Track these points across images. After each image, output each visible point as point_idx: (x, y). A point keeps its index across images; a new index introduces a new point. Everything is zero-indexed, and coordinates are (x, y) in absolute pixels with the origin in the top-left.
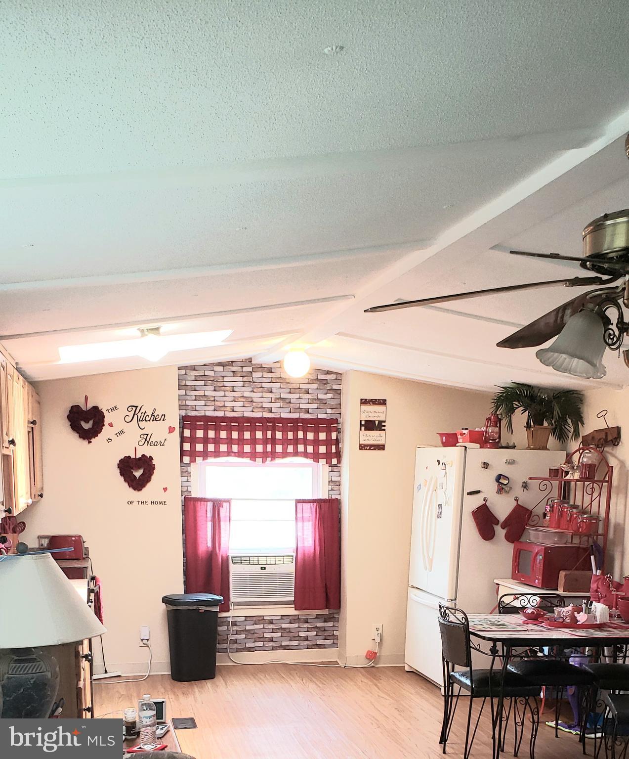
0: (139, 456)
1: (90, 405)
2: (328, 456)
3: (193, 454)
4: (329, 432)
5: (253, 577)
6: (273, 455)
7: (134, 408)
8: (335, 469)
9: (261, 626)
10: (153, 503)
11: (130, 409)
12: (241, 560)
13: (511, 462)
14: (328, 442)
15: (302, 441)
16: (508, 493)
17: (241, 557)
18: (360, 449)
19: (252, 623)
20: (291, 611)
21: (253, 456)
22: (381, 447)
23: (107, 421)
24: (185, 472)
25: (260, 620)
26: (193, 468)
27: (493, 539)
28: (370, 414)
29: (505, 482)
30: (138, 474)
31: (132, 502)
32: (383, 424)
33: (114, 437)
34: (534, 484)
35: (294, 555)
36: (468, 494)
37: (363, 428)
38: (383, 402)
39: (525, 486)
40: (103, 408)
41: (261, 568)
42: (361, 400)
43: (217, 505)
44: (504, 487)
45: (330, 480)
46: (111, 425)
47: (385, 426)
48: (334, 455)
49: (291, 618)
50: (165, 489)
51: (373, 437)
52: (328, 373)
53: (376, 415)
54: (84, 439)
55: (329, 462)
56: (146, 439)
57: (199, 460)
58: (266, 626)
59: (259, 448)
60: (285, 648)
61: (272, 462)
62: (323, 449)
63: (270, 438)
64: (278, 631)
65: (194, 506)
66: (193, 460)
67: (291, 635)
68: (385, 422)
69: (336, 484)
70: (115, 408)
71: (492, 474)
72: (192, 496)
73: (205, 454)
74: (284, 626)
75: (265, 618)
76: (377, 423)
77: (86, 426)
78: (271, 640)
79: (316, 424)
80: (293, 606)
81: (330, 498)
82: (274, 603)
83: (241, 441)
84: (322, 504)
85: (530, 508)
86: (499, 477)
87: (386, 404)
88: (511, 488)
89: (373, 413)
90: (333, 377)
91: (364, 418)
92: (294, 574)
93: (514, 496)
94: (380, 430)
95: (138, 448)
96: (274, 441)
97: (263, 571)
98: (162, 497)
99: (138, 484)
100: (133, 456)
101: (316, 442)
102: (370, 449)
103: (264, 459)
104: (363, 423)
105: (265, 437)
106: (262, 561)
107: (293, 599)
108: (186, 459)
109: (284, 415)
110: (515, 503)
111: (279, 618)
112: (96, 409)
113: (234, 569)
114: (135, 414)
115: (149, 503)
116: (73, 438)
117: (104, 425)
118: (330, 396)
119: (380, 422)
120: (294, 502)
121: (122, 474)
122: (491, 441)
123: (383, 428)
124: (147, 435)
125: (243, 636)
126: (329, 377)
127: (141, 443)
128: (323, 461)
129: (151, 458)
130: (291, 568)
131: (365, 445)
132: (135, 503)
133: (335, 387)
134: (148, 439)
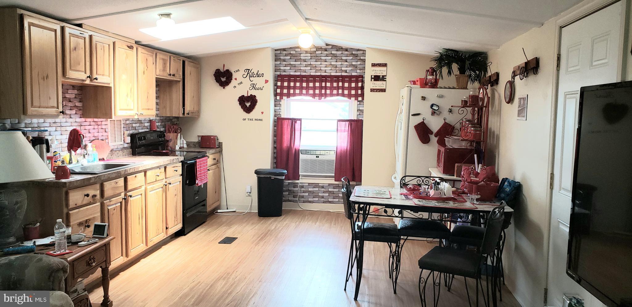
0: (249, 95)
1: (226, 69)
2: (356, 96)
3: (282, 95)
4: (357, 82)
5: (312, 161)
6: (326, 95)
7: (248, 70)
8: (362, 103)
9: (317, 189)
10: (255, 120)
11: (245, 71)
12: (307, 152)
13: (441, 97)
14: (356, 88)
15: (341, 88)
16: (439, 115)
17: (306, 150)
18: (371, 91)
19: (313, 187)
20: (332, 181)
21: (314, 95)
22: (384, 90)
23: (234, 77)
24: (277, 104)
25: (316, 185)
26: (282, 102)
27: (429, 143)
28: (377, 72)
29: (436, 108)
30: (248, 104)
31: (245, 119)
32: (385, 77)
33: (237, 86)
34: (455, 110)
35: (336, 150)
36: (412, 115)
37: (373, 80)
38: (385, 65)
39: (450, 111)
40: (232, 70)
41: (317, 157)
42: (372, 64)
43: (293, 121)
44: (436, 111)
45: (358, 109)
46: (236, 79)
47: (386, 78)
48: (359, 95)
49: (334, 185)
50: (262, 113)
51: (379, 84)
52: (358, 50)
53: (380, 72)
54: (222, 86)
55: (356, 99)
56: (253, 87)
57: (285, 98)
58: (320, 189)
59: (317, 92)
60: (330, 202)
61: (325, 99)
62: (353, 92)
63: (324, 86)
64: (327, 192)
65: (281, 122)
66: (281, 98)
67: (334, 195)
68: (386, 76)
69: (360, 111)
70: (238, 71)
71: (428, 104)
72: (282, 117)
73: (288, 95)
74: (330, 190)
75: (320, 185)
76: (381, 77)
77: (223, 79)
78: (323, 197)
79: (350, 79)
80: (334, 179)
81: (358, 119)
82: (325, 176)
83: (308, 88)
84: (353, 123)
85: (453, 124)
86: (432, 106)
87: (386, 66)
88: (441, 112)
89: (379, 71)
90: (361, 52)
91: (374, 74)
92: (335, 161)
93: (443, 118)
94: (383, 81)
95: (249, 91)
96: (326, 88)
97: (317, 158)
98: (260, 117)
99: (248, 110)
100: (246, 95)
101: (350, 88)
102: (376, 91)
103: (320, 98)
104: (373, 77)
105: (321, 86)
106: (318, 153)
107: (334, 175)
108: (278, 98)
109: (333, 74)
110: (444, 122)
111: (328, 185)
112: (228, 71)
113: (302, 157)
114: (248, 73)
115: (254, 120)
116: (216, 86)
117: (232, 79)
118: (359, 63)
119: (383, 76)
120: (337, 121)
121: (240, 104)
122: (429, 84)
123: (385, 79)
124: (254, 84)
125: (307, 194)
126: (359, 52)
127: (251, 89)
128: (353, 99)
129: (255, 96)
130: (334, 158)
131: (374, 89)
132: (247, 120)
133: (362, 58)
134: (254, 87)
